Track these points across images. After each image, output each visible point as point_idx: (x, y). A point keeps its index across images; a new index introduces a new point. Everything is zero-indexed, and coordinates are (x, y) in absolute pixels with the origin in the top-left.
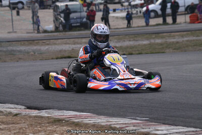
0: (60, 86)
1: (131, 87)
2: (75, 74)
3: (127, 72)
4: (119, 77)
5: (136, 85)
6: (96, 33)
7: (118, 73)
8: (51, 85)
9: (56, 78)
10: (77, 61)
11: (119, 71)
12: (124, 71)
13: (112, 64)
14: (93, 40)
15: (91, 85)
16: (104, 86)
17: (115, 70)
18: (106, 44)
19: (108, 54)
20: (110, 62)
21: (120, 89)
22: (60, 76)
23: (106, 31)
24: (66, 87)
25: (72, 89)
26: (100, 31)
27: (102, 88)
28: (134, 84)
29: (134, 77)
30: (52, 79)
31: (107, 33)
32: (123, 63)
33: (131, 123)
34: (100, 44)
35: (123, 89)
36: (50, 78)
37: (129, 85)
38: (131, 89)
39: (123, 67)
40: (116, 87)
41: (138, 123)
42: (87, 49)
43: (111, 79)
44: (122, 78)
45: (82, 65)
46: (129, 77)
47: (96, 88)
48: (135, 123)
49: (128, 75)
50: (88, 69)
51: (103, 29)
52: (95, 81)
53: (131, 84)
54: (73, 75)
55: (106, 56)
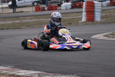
0: (34, 47)
1: (74, 47)
2: (42, 40)
3: (71, 39)
4: (67, 42)
5: (77, 46)
6: (54, 17)
7: (67, 39)
8: (29, 46)
9: (31, 43)
10: (43, 33)
11: (67, 38)
12: (70, 39)
13: (63, 35)
14: (52, 21)
15: (51, 46)
16: (59, 47)
17: (65, 38)
18: (59, 23)
19: (61, 29)
20: (62, 34)
21: (68, 48)
22: (34, 42)
23: (60, 16)
24: (37, 48)
25: (41, 49)
26: (57, 16)
27: (57, 48)
28: (76, 46)
29: (76, 42)
30: (29, 43)
31: (60, 17)
32: (69, 34)
33: (4, 69)
34: (56, 23)
35: (70, 49)
36: (28, 43)
37: (73, 46)
38: (74, 48)
39: (69, 36)
40: (66, 47)
41: (8, 69)
42: (49, 26)
43: (62, 43)
44: (69, 42)
45: (46, 35)
46: (73, 42)
47: (54, 48)
48: (6, 69)
49: (72, 41)
50: (49, 37)
51: (58, 15)
52: (54, 44)
53: (74, 46)
54: (41, 41)
55: (60, 30)
